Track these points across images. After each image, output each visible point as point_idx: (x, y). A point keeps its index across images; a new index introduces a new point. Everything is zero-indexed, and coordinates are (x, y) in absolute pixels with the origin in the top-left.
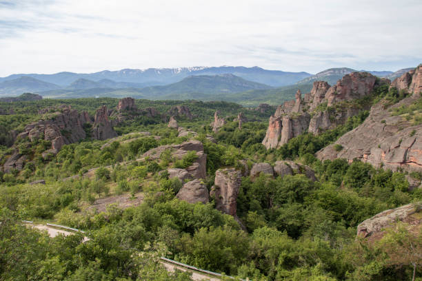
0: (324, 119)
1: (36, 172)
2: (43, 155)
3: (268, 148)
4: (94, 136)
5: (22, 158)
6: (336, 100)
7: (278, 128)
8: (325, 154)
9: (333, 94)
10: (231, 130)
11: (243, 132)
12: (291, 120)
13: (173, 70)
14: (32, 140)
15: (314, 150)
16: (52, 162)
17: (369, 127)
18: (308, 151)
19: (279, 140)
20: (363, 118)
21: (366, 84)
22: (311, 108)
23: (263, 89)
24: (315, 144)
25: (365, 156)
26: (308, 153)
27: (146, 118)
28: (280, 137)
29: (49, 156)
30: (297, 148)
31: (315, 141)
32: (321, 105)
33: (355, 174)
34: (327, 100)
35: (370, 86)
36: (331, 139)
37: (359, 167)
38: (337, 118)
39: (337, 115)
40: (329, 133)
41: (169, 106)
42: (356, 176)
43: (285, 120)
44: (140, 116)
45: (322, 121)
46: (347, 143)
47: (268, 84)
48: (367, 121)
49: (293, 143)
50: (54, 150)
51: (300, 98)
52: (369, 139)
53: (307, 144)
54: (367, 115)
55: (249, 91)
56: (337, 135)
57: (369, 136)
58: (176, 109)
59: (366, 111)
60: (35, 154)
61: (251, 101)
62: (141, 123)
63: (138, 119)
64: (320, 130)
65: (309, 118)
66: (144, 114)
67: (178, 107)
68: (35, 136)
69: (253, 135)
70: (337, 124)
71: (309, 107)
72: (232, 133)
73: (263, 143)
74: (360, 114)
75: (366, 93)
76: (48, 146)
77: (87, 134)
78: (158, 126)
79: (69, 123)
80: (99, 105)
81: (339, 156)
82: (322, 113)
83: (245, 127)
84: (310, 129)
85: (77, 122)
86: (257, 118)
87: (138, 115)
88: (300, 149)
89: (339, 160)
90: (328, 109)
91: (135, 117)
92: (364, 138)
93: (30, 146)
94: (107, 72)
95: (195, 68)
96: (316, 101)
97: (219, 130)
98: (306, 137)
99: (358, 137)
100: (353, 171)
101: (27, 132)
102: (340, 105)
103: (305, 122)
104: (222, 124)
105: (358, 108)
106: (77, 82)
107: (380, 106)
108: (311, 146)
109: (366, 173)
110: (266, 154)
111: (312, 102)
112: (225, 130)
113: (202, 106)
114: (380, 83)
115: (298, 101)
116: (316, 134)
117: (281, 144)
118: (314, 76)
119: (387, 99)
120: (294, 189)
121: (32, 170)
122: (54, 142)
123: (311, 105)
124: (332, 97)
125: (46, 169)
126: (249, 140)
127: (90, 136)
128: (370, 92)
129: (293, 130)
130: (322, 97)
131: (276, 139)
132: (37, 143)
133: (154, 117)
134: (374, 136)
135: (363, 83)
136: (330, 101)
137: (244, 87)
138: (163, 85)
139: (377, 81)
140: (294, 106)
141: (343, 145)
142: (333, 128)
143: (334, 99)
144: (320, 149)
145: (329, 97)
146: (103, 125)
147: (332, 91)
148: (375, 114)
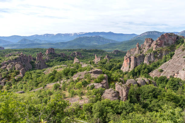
0: (152, 57)
1: (13, 87)
2: (16, 78)
3: (124, 72)
4: (36, 67)
5: (4, 79)
6: (157, 47)
7: (129, 62)
8: (154, 74)
9: (156, 44)
10: (104, 63)
11: (111, 64)
12: (135, 58)
13: (70, 34)
14: (9, 70)
15: (148, 72)
16: (21, 81)
17: (176, 60)
18: (145, 73)
19: (130, 67)
20: (171, 56)
21: (172, 39)
22: (144, 52)
23: (114, 42)
24: (148, 69)
25: (176, 74)
26: (145, 74)
27: (60, 58)
28: (130, 66)
29: (19, 78)
30: (139, 71)
31: (148, 67)
32: (150, 50)
33: (173, 83)
34: (153, 47)
35: (174, 40)
36: (156, 66)
37: (174, 80)
38: (158, 56)
39: (158, 54)
40: (155, 63)
41: (70, 52)
42: (173, 84)
43: (132, 58)
44: (57, 57)
45: (151, 57)
46: (165, 68)
47: (116, 40)
48: (174, 57)
49: (137, 69)
50: (21, 75)
51: (139, 47)
52: (177, 66)
53: (144, 69)
54: (174, 54)
55: (108, 44)
56: (159, 64)
57: (177, 65)
58: (75, 53)
59: (173, 52)
60: (11, 78)
61: (108, 48)
62: (58, 61)
63: (56, 59)
64: (150, 62)
65: (144, 56)
66: (59, 56)
67: (75, 52)
68: (10, 68)
69: (115, 65)
70: (159, 59)
71: (143, 51)
72: (105, 64)
73: (121, 69)
74: (170, 54)
75: (172, 43)
76: (18, 73)
77: (32, 67)
78: (67, 62)
79: (23, 61)
80: (35, 52)
81: (161, 75)
82: (151, 54)
83: (111, 62)
84: (145, 62)
85: (27, 61)
86: (113, 57)
87: (56, 56)
88: (141, 72)
89: (162, 77)
90: (154, 52)
91: (55, 58)
92: (175, 65)
93: (8, 73)
94: (37, 35)
95: (80, 33)
96: (147, 48)
97: (98, 63)
98: (144, 66)
99: (171, 65)
100: (172, 82)
101: (5, 66)
102: (159, 50)
103: (142, 58)
104: (99, 60)
105: (169, 51)
106: (22, 40)
107: (180, 49)
108: (146, 70)
109: (178, 83)
110: (124, 75)
111: (144, 49)
112: (101, 63)
113: (86, 52)
114: (179, 38)
115: (137, 48)
116: (148, 64)
117: (131, 70)
118: (139, 35)
119: (183, 46)
120: (152, 92)
121: (10, 86)
122: (21, 71)
123: (144, 50)
124: (155, 46)
125: (18, 85)
126: (114, 68)
127: (34, 68)
128: (174, 43)
129: (136, 62)
130: (150, 46)
131: (128, 67)
132: (12, 72)
133: (64, 57)
134: (179, 65)
135: (171, 39)
136: (154, 48)
137: (105, 42)
138: (65, 42)
139: (178, 37)
140: (135, 50)
141: (163, 69)
142: (156, 61)
143: (156, 47)
144: (151, 71)
145: (153, 46)
146: (40, 62)
147: (155, 43)
148: (178, 53)
